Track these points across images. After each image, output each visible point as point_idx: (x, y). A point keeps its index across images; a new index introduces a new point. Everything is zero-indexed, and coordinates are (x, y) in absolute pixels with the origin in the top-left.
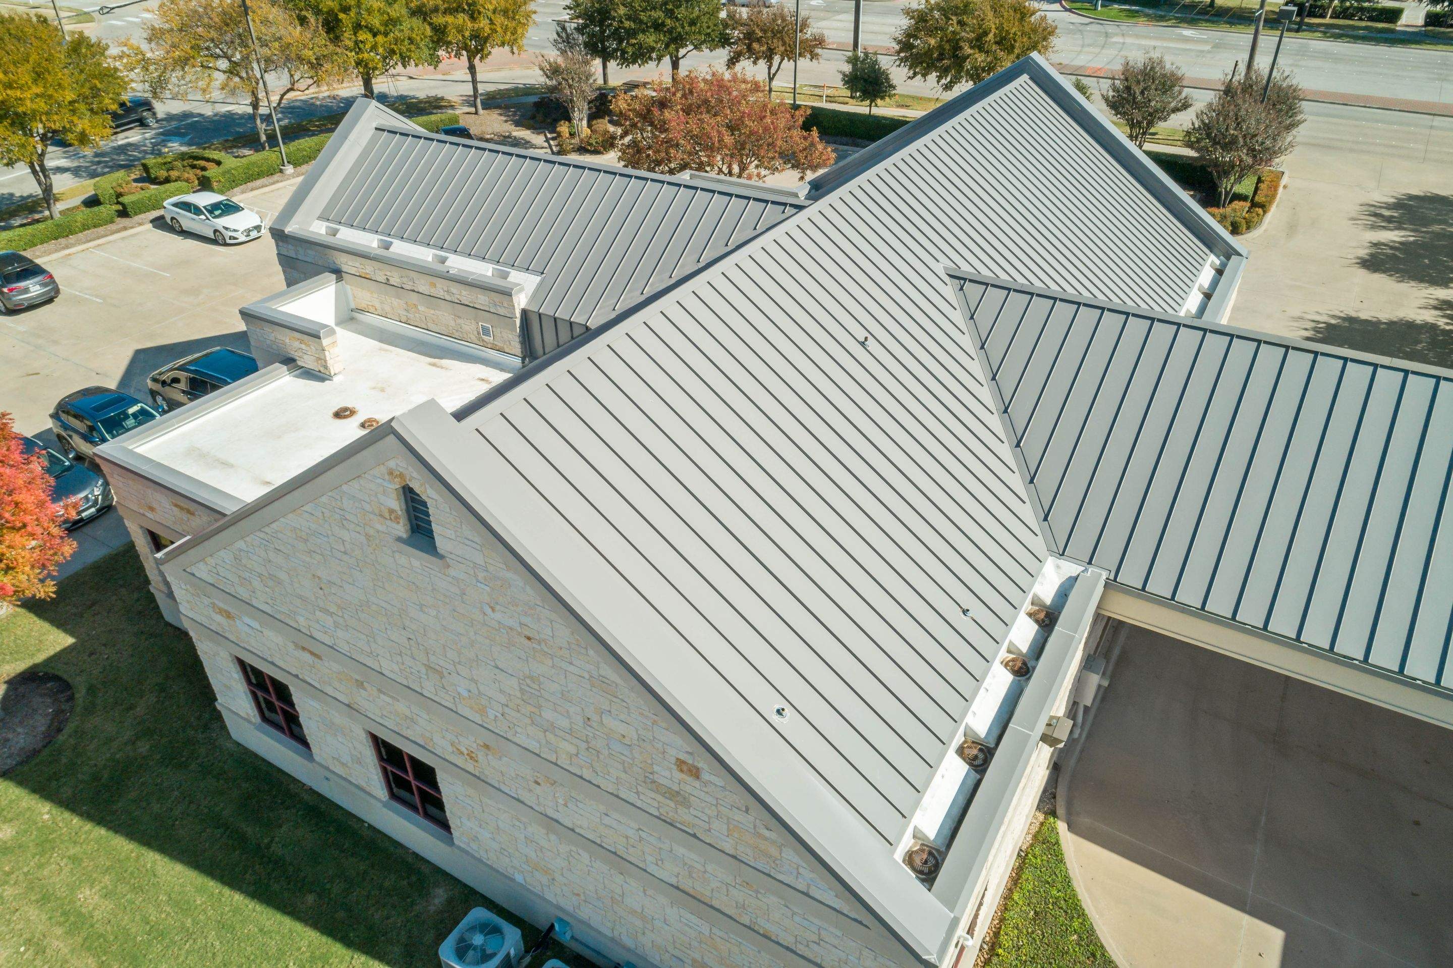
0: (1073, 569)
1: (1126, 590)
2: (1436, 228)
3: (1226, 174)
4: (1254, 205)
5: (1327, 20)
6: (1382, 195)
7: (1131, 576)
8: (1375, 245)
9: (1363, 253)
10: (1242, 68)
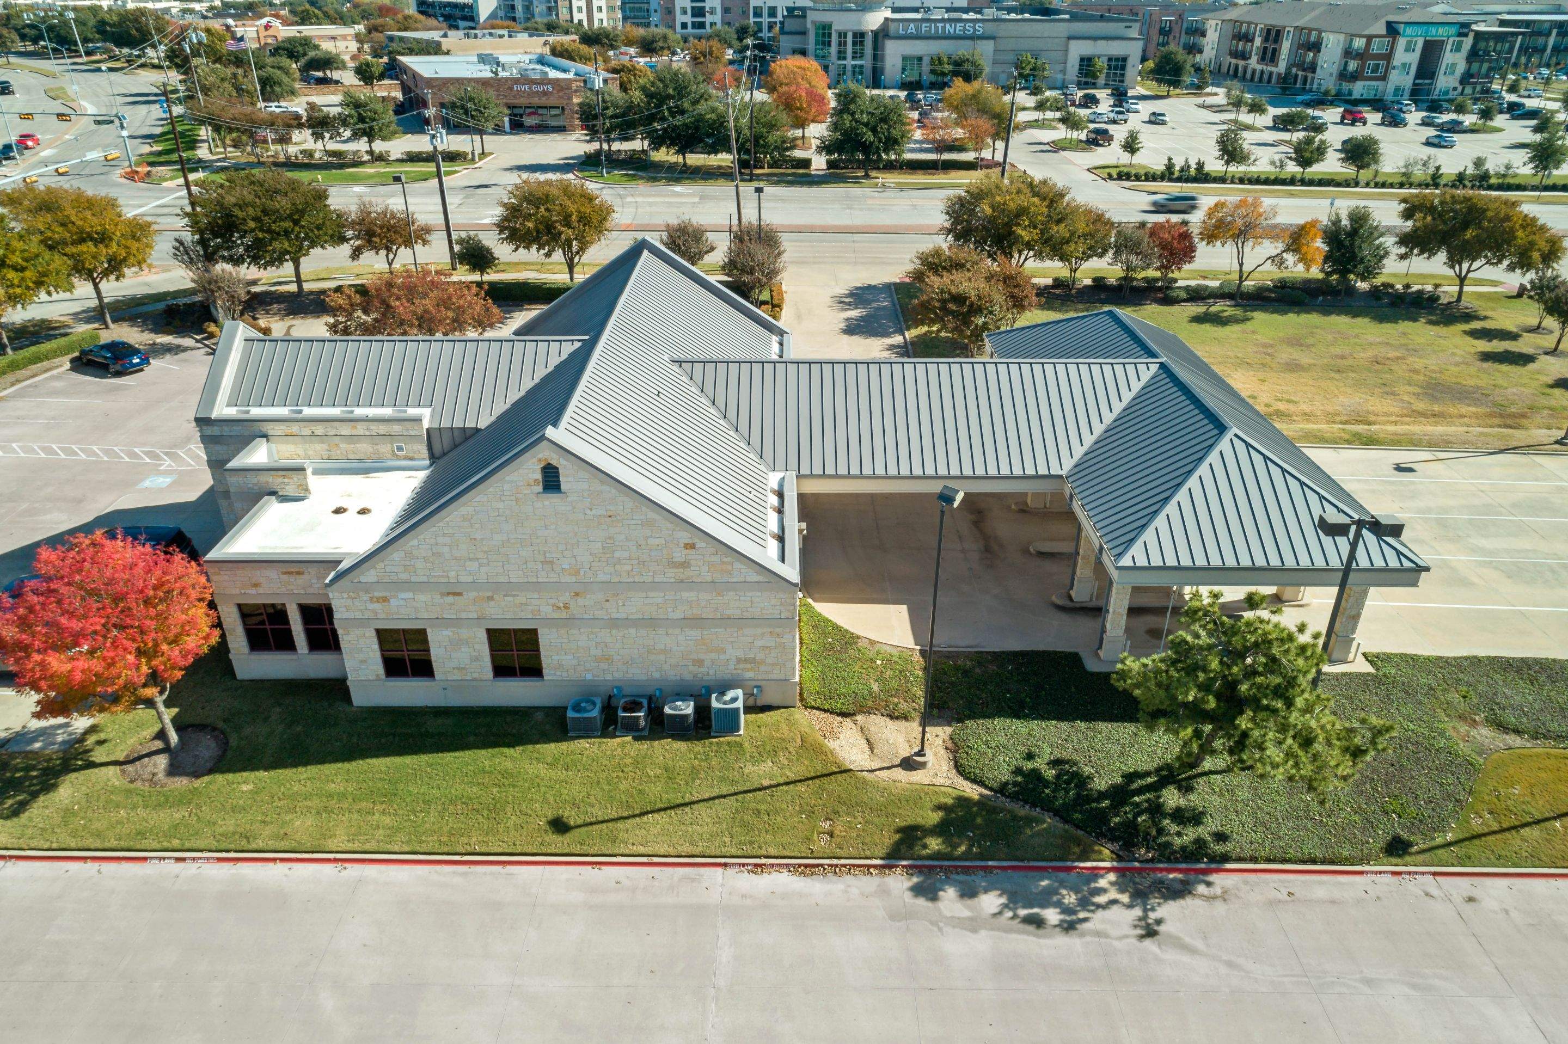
0: (781, 475)
1: (805, 477)
2: (875, 305)
3: (753, 288)
4: (774, 306)
5: (766, 171)
6: (842, 289)
7: (805, 470)
8: (847, 320)
9: (843, 325)
10: (735, 217)
